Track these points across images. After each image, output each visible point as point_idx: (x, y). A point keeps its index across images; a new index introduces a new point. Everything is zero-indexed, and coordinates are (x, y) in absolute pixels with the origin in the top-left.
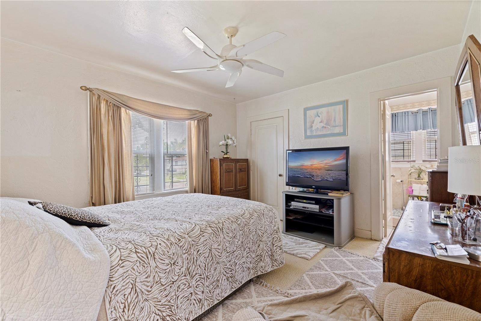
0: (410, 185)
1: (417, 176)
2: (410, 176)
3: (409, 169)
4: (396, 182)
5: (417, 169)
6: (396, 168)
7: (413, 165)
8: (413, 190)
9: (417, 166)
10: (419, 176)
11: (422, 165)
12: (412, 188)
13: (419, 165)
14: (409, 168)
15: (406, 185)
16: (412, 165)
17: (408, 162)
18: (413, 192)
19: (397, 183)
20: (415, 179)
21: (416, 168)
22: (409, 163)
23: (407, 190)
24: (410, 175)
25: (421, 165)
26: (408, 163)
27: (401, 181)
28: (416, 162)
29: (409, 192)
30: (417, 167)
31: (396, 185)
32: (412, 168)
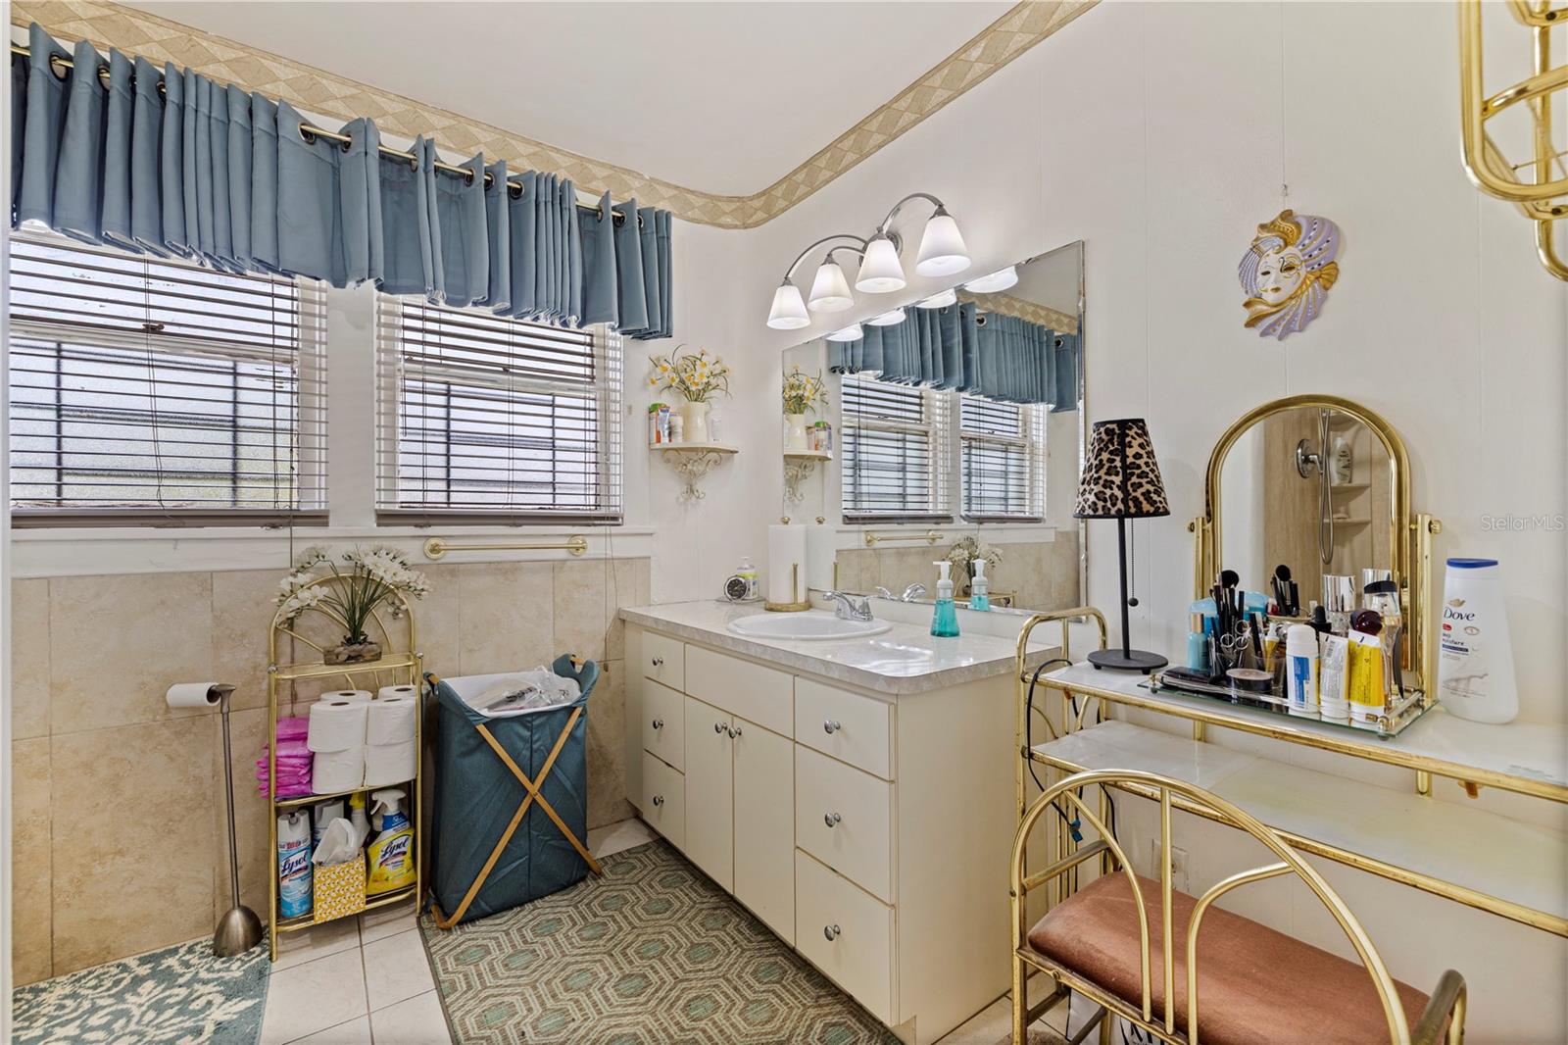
0: (287, 710)
1: (338, 634)
2: (285, 639)
3: (285, 585)
4: (168, 709)
5: (340, 580)
6: (157, 577)
7: (310, 544)
8: (311, 758)
9: (336, 553)
10: (355, 636)
11: (377, 543)
12: (302, 738)
13: (349, 547)
14: (279, 571)
15: (256, 716)
16: (300, 548)
17: (274, 526)
18: (311, 771)
19: (174, 715)
20: (328, 663)
21: (333, 568)
22: (284, 532)
23: (267, 768)
24: (291, 627)
25: (366, 547)
26: (273, 533)
27: (212, 695)
28: (333, 529)
29: (286, 780)
30: (340, 563)
31: (166, 733)
32: (303, 569)
